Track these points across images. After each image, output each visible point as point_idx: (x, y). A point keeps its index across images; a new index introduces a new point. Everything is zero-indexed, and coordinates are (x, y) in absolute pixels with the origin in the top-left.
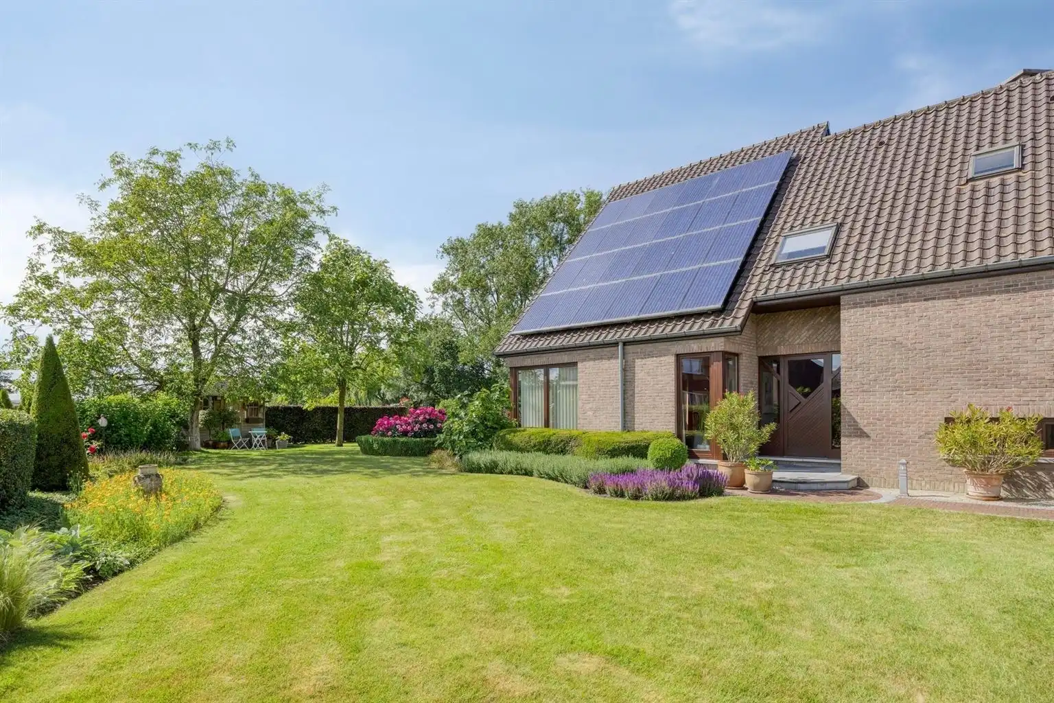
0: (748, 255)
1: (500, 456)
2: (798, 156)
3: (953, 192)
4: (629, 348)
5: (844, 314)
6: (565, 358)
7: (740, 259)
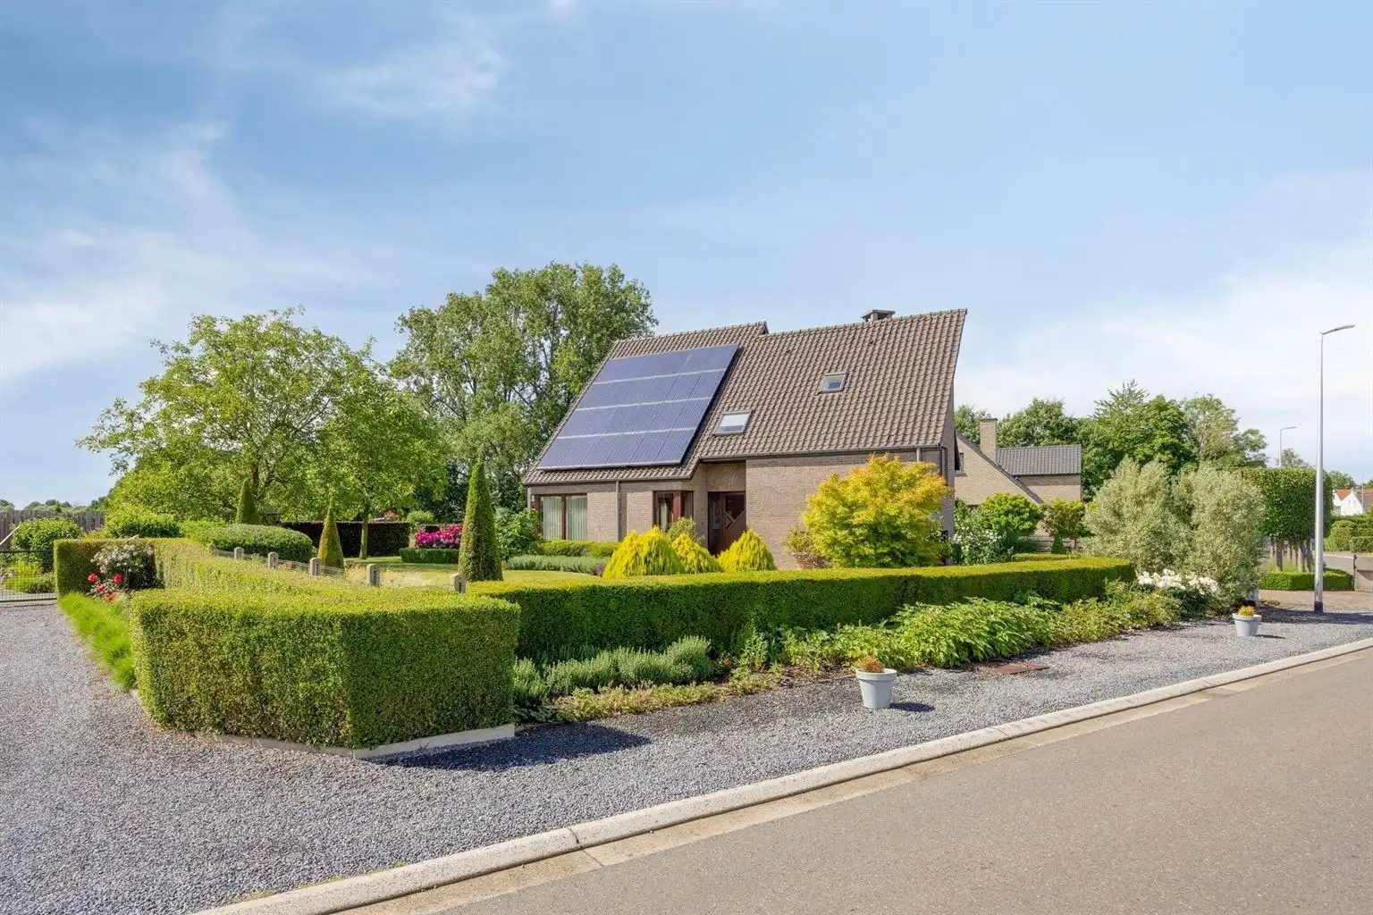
0: (701, 424)
1: (537, 559)
2: (743, 348)
3: (811, 399)
4: (623, 485)
5: (749, 471)
6: (579, 489)
7: (695, 428)
